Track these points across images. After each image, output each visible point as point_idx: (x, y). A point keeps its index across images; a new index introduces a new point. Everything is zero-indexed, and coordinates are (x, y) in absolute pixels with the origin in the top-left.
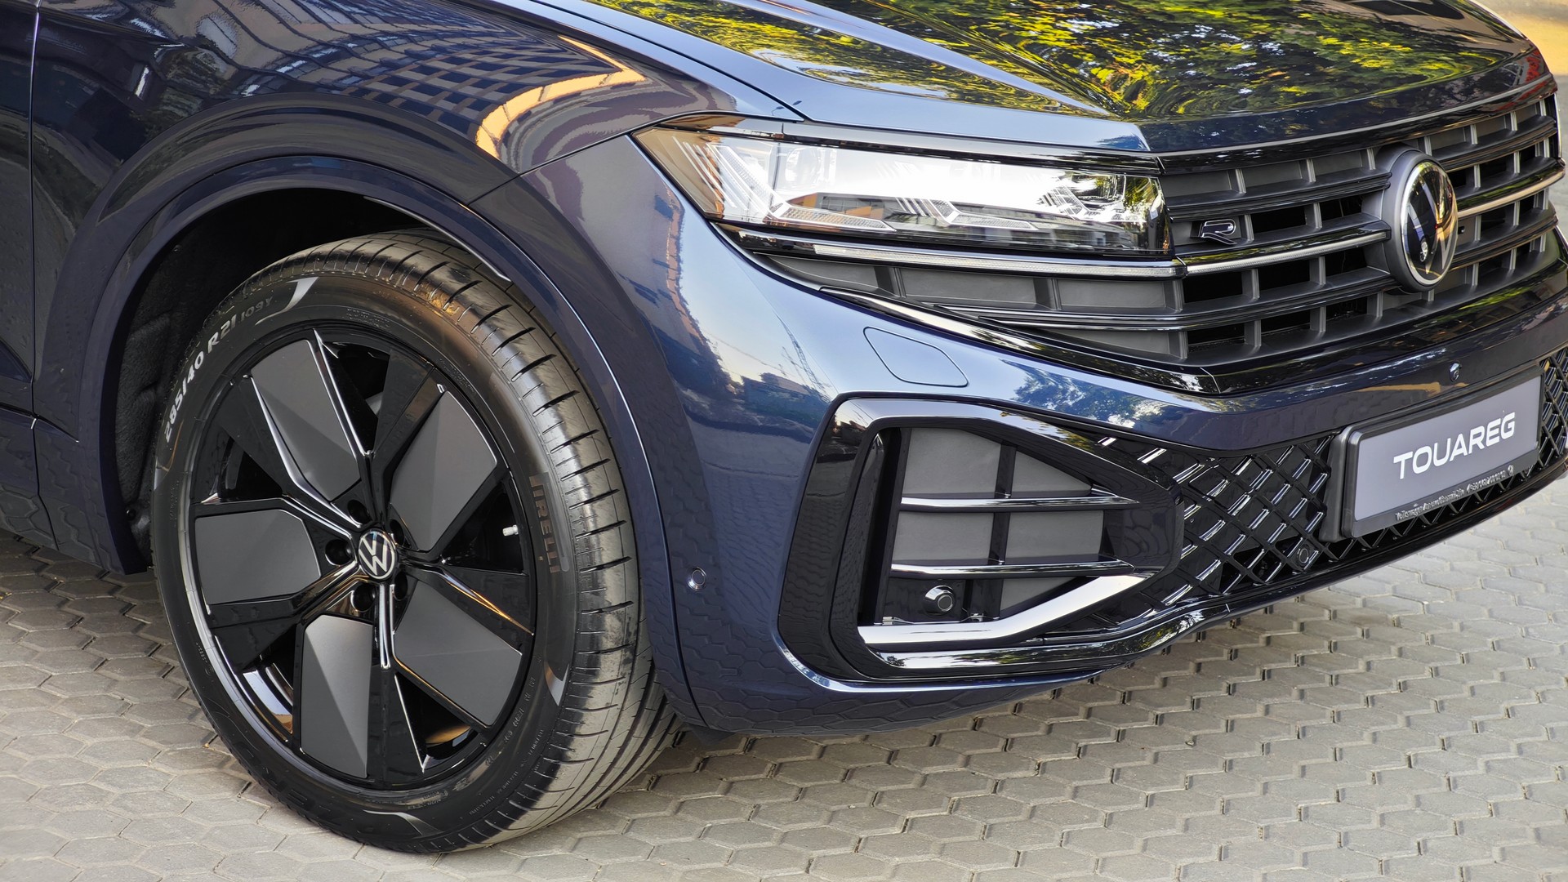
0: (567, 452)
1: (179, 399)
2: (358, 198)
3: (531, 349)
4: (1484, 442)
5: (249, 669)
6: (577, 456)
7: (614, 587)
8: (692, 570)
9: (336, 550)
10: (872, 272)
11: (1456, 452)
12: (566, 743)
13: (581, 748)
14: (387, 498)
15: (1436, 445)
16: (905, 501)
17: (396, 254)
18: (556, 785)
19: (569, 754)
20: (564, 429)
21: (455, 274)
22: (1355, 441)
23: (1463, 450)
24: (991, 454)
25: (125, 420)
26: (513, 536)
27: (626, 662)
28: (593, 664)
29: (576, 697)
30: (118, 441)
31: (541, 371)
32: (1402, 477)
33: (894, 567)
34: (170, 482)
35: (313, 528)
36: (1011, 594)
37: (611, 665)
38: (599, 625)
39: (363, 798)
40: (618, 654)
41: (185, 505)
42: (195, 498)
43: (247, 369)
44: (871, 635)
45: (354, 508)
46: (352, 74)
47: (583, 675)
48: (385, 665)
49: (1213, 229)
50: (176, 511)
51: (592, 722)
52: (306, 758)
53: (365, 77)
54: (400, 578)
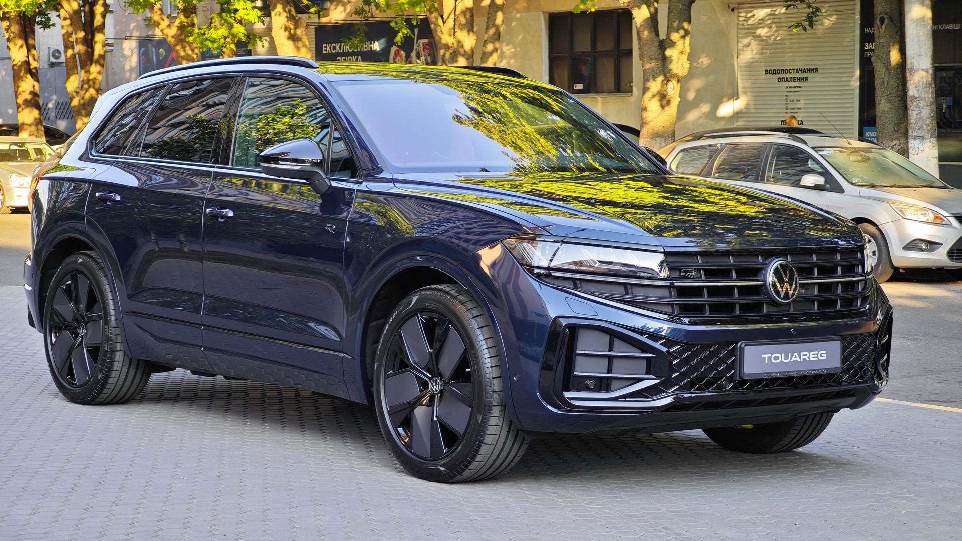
0: (483, 342)
1: (382, 340)
2: (429, 268)
3: (475, 312)
4: (809, 358)
5: (399, 427)
6: (486, 343)
7: (496, 385)
8: (515, 375)
9: (425, 385)
10: (571, 282)
11: (793, 359)
12: (483, 437)
13: (488, 439)
14: (437, 365)
15: (783, 354)
16: (577, 352)
17: (448, 289)
18: (481, 452)
19: (484, 441)
20: (483, 335)
21: (457, 292)
22: (742, 346)
23: (798, 358)
24: (607, 338)
25: (368, 351)
26: (469, 372)
27: (501, 411)
28: (490, 410)
29: (485, 421)
30: (367, 359)
31: (478, 318)
32: (766, 362)
33: (575, 373)
34: (379, 367)
35: (418, 378)
36: (614, 384)
37: (496, 411)
38: (492, 398)
39: (428, 464)
40: (499, 407)
41: (382, 375)
42: (385, 373)
43: (400, 328)
44: (567, 394)
45: (429, 371)
46: (449, 237)
47: (487, 413)
48: (435, 419)
49: (685, 272)
50: (380, 378)
51: (491, 430)
52: (413, 454)
53: (452, 238)
54: (442, 392)
